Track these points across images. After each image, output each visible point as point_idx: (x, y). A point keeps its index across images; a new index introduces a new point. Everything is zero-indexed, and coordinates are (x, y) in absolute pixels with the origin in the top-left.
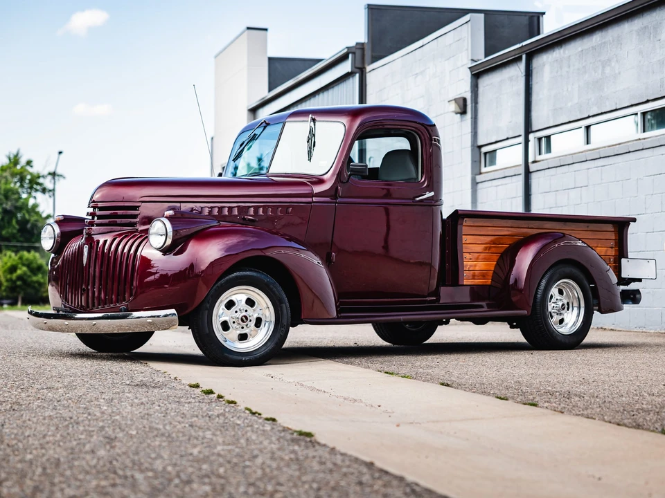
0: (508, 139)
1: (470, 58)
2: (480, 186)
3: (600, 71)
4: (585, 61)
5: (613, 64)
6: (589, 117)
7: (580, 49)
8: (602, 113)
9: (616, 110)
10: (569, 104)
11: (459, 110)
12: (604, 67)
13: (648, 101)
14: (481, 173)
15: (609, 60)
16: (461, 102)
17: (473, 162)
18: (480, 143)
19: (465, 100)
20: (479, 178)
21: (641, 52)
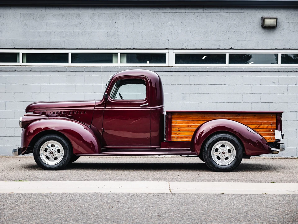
21: (25, 25)
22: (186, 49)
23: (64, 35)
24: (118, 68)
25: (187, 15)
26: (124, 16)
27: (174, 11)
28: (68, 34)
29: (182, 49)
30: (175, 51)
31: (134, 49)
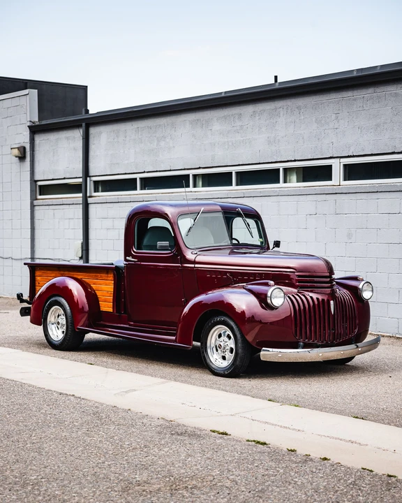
0: (64, 178)
1: (29, 120)
2: (36, 208)
3: (155, 144)
4: (141, 135)
5: (168, 140)
6: (144, 172)
7: (136, 126)
8: (157, 171)
9: (170, 170)
10: (126, 162)
11: (20, 156)
12: (158, 141)
13: (199, 168)
14: (37, 199)
15: (164, 137)
16: (22, 150)
17: (31, 191)
18: (36, 178)
19: (24, 148)
20: (36, 202)
21: (194, 136)
22: (354, 156)
23: (227, 147)
24: (276, 191)
25: (355, 100)
26: (285, 112)
27: (340, 96)
28: (230, 144)
29: (349, 157)
30: (342, 160)
31: (295, 161)
